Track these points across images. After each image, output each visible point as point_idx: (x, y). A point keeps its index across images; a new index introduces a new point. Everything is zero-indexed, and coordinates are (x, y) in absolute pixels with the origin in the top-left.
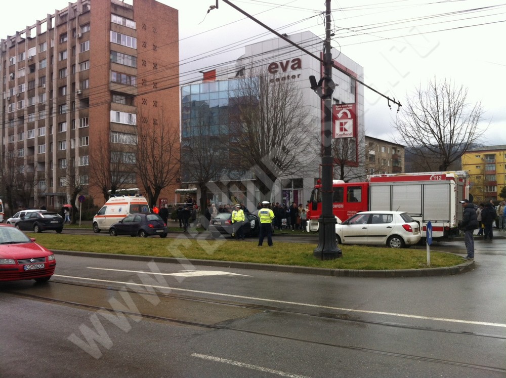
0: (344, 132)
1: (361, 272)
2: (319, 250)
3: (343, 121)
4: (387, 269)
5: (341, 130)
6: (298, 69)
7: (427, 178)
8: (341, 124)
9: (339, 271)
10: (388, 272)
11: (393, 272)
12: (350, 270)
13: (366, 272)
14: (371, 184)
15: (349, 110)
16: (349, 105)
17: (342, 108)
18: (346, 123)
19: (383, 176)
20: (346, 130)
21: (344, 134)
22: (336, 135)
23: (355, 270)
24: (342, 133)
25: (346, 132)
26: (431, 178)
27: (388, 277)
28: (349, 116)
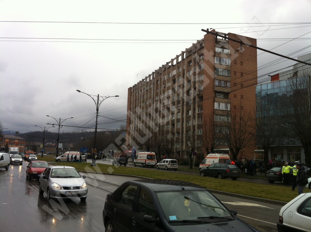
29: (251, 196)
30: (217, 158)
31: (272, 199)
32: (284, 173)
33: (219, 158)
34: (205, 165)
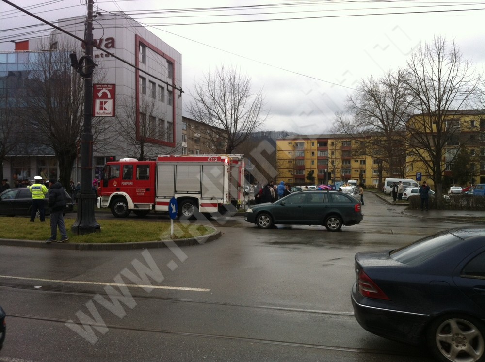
0: (103, 111)
1: (104, 245)
2: (76, 225)
3: (104, 100)
4: (131, 241)
5: (101, 108)
6: (112, 48)
7: (205, 159)
8: (101, 103)
9: (83, 245)
10: (130, 245)
11: (135, 244)
12: (94, 244)
13: (109, 246)
14: (158, 163)
15: (108, 90)
16: (109, 86)
17: (103, 87)
18: (105, 102)
19: (171, 156)
20: (105, 109)
21: (104, 113)
22: (96, 113)
23: (98, 244)
24: (102, 112)
25: (106, 112)
26: (208, 160)
27: (130, 249)
28: (109, 96)
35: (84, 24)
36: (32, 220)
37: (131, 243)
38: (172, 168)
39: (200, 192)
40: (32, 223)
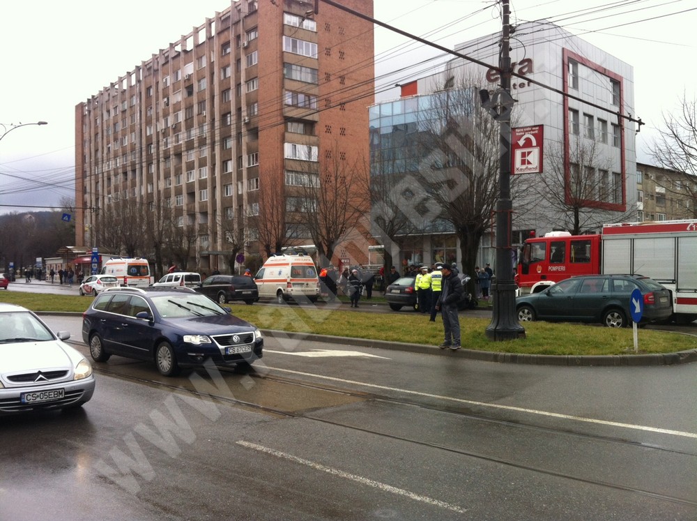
0: (526, 165)
1: (534, 358)
2: (492, 327)
3: (526, 150)
4: (572, 354)
5: (523, 162)
7: (682, 227)
8: (523, 155)
9: (504, 356)
10: (572, 359)
11: (579, 359)
12: (519, 354)
13: (541, 358)
14: (604, 236)
15: (533, 135)
16: (534, 129)
17: (525, 132)
18: (529, 153)
19: (624, 225)
20: (529, 163)
21: (527, 168)
22: (515, 169)
23: (525, 355)
24: (524, 167)
25: (530, 166)
26: (688, 228)
27: (571, 365)
28: (534, 143)
29: (347, 336)
30: (288, 264)
31: (387, 340)
32: (420, 289)
33: (292, 264)
34: (262, 281)
35: (497, 44)
36: (433, 319)
37: (573, 356)
38: (627, 244)
39: (675, 280)
40: (433, 322)
